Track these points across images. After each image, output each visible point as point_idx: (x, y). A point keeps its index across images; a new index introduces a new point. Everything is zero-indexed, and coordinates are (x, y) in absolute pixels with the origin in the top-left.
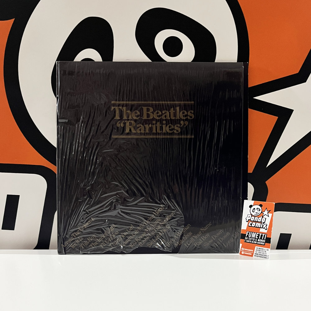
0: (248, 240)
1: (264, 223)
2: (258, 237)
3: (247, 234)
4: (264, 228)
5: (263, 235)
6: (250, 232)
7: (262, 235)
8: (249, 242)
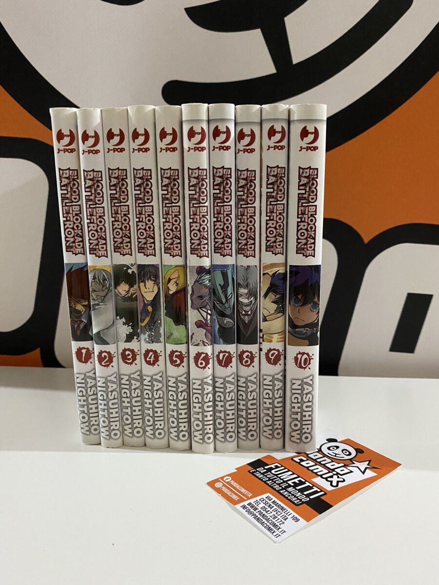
0: (262, 474)
1: (338, 474)
2: (295, 485)
3: (273, 466)
4: (331, 482)
5: (315, 489)
6: (283, 468)
7: (309, 488)
8: (260, 479)
